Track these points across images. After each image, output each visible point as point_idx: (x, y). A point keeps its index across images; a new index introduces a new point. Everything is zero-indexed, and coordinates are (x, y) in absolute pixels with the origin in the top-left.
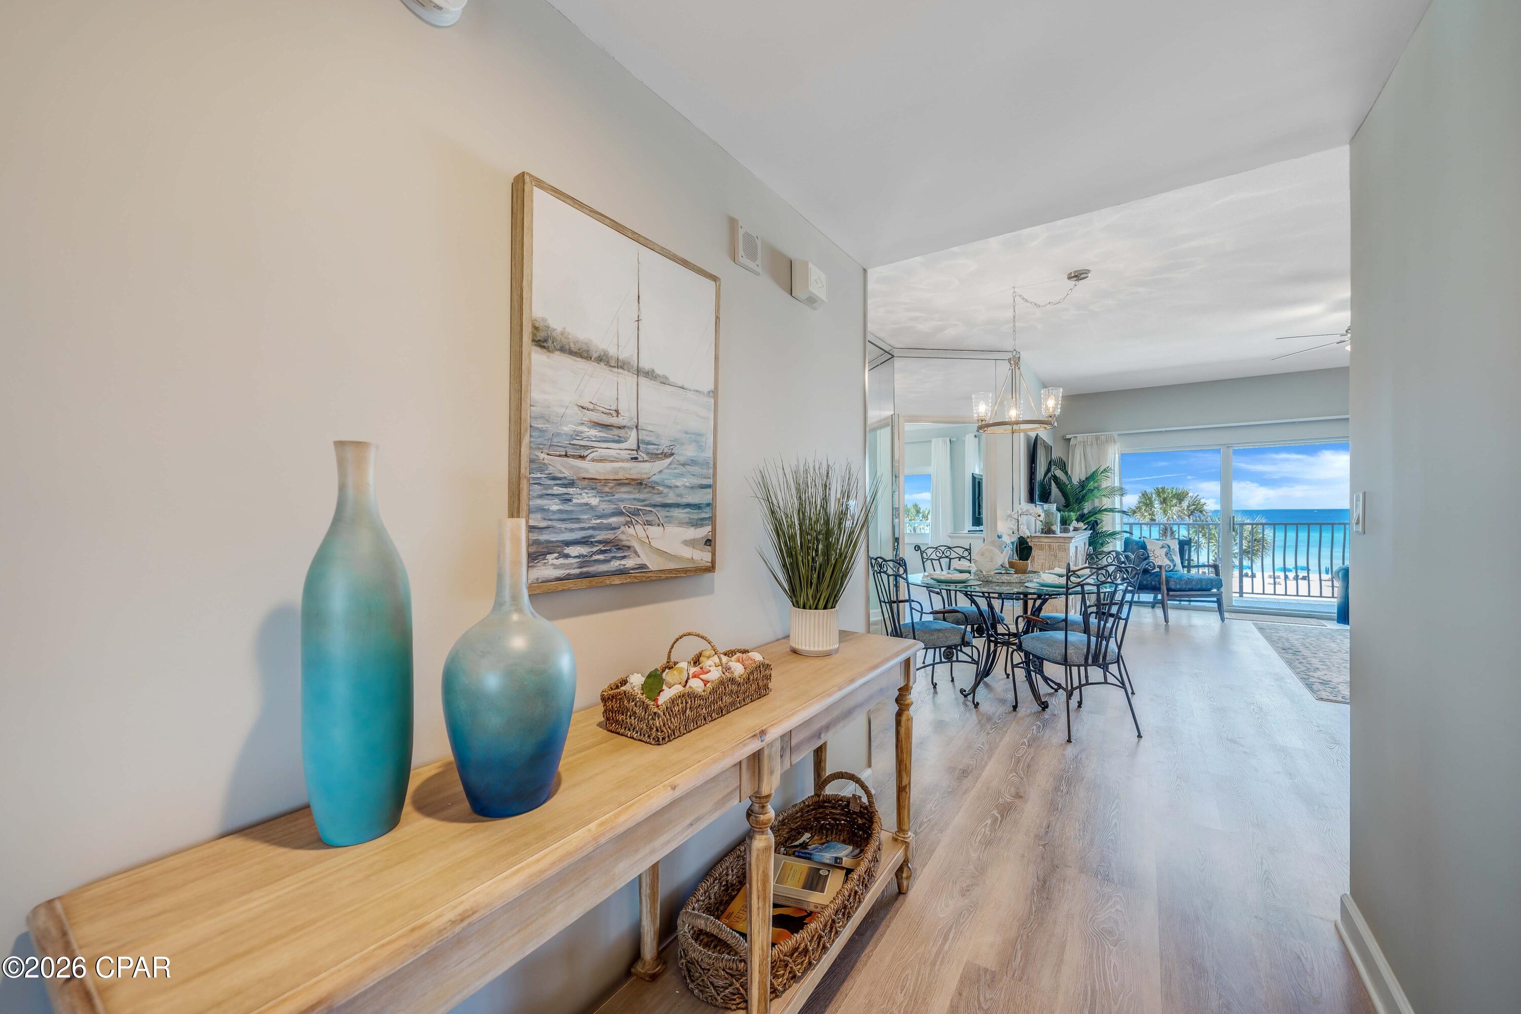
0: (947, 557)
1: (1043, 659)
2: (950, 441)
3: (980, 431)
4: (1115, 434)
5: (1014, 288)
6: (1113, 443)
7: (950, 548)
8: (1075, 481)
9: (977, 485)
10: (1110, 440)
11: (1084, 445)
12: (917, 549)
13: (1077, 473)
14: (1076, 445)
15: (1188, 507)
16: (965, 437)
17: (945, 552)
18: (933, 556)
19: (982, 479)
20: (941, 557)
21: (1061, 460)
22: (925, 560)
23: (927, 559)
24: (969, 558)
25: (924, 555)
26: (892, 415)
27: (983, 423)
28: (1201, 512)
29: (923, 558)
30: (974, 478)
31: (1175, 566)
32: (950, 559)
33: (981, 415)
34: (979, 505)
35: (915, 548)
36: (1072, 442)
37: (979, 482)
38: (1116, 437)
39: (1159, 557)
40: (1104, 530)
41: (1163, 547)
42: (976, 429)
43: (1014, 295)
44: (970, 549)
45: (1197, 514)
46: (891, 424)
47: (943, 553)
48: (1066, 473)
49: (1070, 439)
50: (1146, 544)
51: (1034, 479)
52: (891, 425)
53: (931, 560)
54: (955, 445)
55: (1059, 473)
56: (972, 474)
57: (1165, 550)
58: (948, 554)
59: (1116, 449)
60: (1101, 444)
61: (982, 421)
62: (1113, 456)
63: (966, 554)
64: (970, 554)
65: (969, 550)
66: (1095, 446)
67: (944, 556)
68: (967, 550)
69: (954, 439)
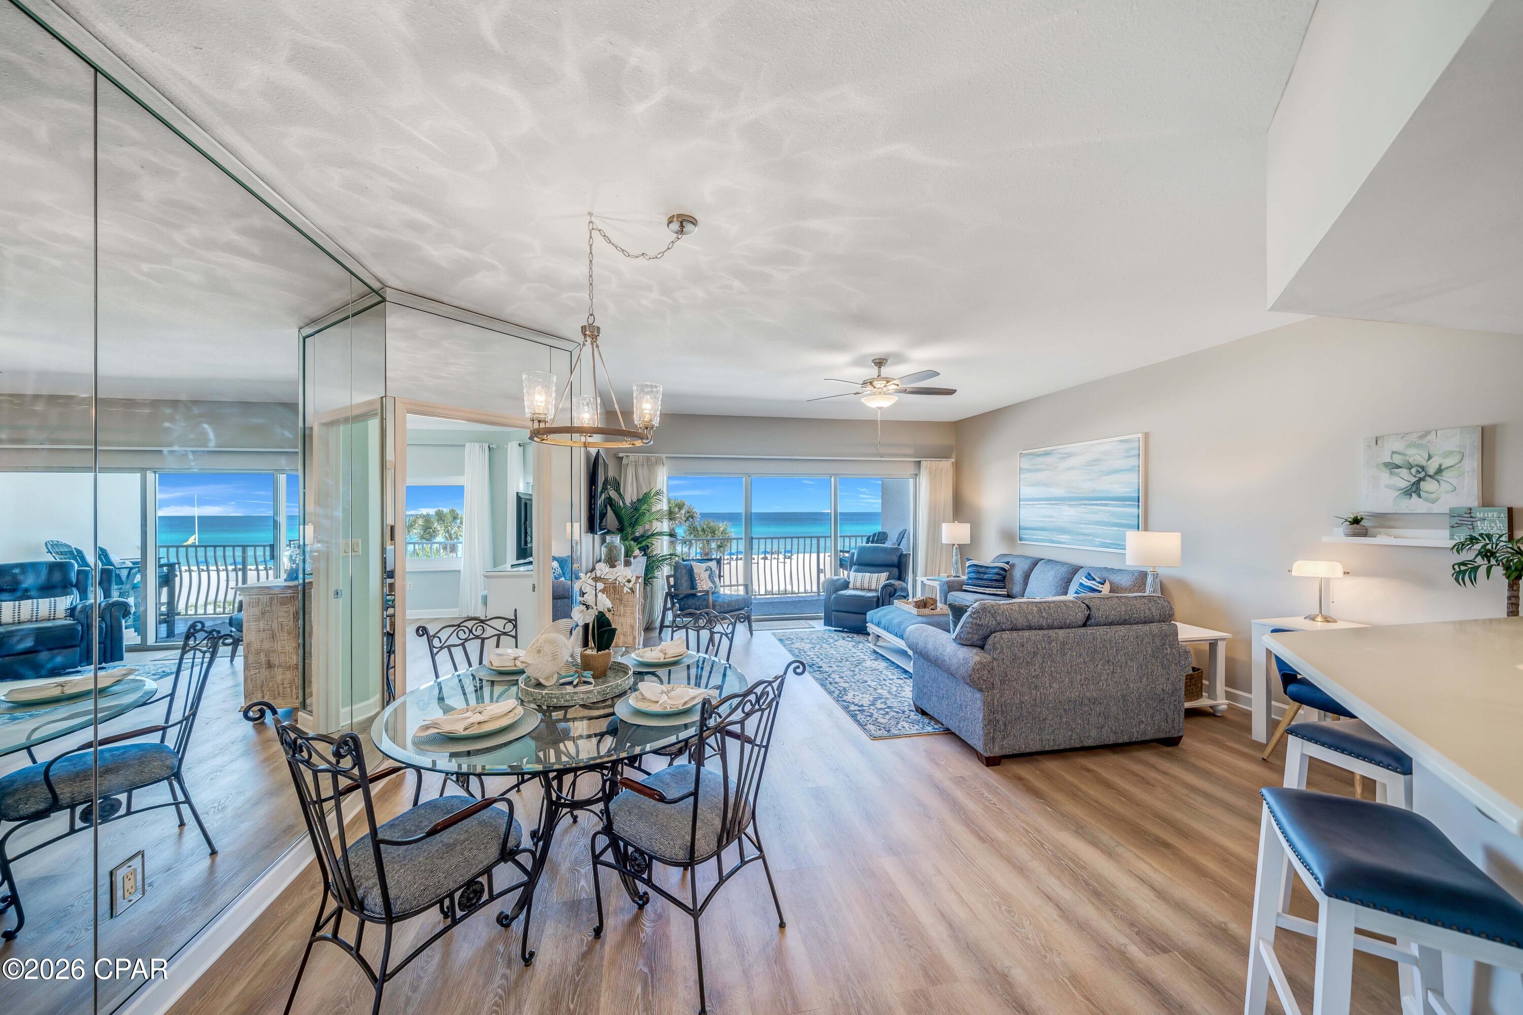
0: (477, 637)
1: (651, 858)
2: (489, 447)
3: (536, 439)
4: (664, 456)
5: (590, 214)
6: (662, 465)
7: (482, 621)
8: (628, 502)
9: (524, 507)
10: (659, 461)
11: (636, 465)
12: (421, 633)
13: (630, 494)
14: (628, 464)
15: (685, 514)
16: (507, 444)
17: (474, 631)
18: (454, 640)
19: (531, 500)
20: (466, 640)
21: (615, 480)
22: (435, 650)
23: (441, 647)
24: (513, 633)
25: (436, 643)
26: (382, 397)
27: (542, 425)
28: (693, 518)
29: (431, 647)
30: (519, 499)
31: (715, 587)
32: (483, 640)
33: (537, 411)
34: (526, 533)
35: (417, 630)
36: (624, 461)
37: (526, 504)
38: (664, 459)
39: (705, 581)
40: (655, 553)
41: (706, 570)
42: (529, 436)
43: (591, 228)
44: (516, 620)
45: (691, 519)
46: (379, 412)
47: (471, 631)
48: (620, 494)
49: (622, 458)
50: (693, 567)
51: (594, 504)
52: (379, 414)
53: (449, 647)
54: (494, 454)
55: (613, 494)
56: (517, 493)
57: (708, 572)
58: (478, 633)
59: (664, 470)
60: (651, 465)
61: (539, 421)
62: (662, 478)
63: (509, 627)
64: (515, 626)
65: (514, 622)
66: (646, 466)
67: (472, 636)
68: (510, 621)
69: (494, 446)
